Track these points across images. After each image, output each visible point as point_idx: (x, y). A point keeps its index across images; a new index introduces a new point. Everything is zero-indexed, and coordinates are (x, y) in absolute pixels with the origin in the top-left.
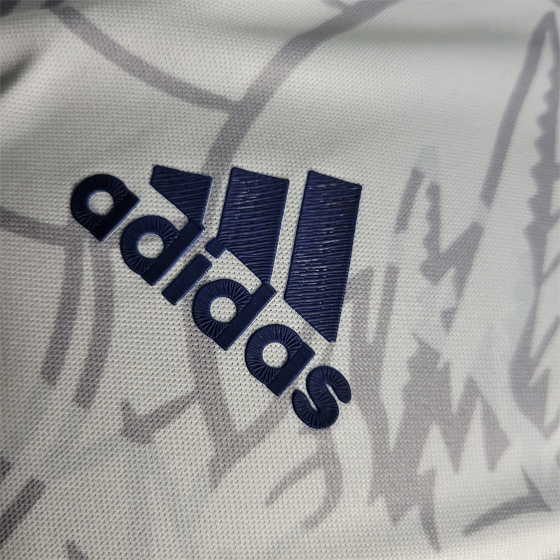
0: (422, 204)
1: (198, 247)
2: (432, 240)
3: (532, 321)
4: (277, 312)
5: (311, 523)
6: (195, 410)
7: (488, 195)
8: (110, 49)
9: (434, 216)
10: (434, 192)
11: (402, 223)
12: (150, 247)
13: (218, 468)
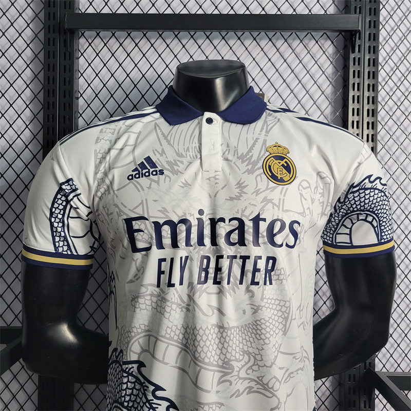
0: (156, 152)
1: (141, 172)
2: (159, 153)
3: (175, 150)
4: (151, 170)
5: (170, 181)
6: (152, 182)
7: (161, 145)
8: (119, 167)
9: (158, 152)
10: (156, 150)
11: (155, 155)
12: (137, 176)
13: (158, 184)
